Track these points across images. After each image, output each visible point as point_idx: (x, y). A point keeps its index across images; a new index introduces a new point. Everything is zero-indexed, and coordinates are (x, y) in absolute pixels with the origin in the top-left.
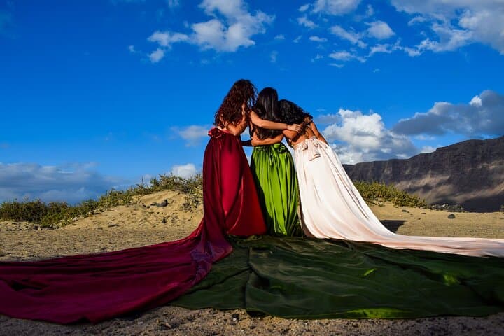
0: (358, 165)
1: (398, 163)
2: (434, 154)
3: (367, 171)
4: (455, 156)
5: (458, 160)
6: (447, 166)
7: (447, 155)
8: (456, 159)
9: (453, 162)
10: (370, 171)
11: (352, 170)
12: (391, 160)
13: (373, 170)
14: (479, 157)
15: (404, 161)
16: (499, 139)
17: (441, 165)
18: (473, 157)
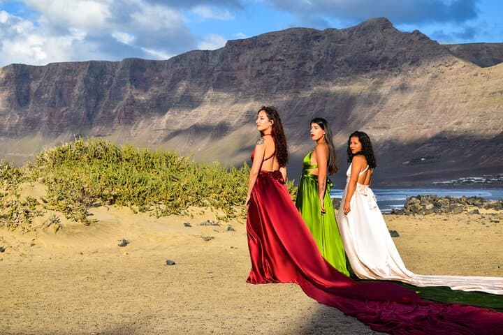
0: (53, 67)
1: (143, 69)
2: (222, 54)
3: (73, 84)
4: (263, 61)
5: (269, 71)
6: (246, 82)
7: (247, 57)
8: (265, 66)
9: (259, 74)
10: (80, 83)
11: (36, 78)
12: (127, 61)
13: (86, 81)
14: (310, 66)
15: (156, 65)
16: (351, 31)
17: (234, 79)
18: (300, 65)
